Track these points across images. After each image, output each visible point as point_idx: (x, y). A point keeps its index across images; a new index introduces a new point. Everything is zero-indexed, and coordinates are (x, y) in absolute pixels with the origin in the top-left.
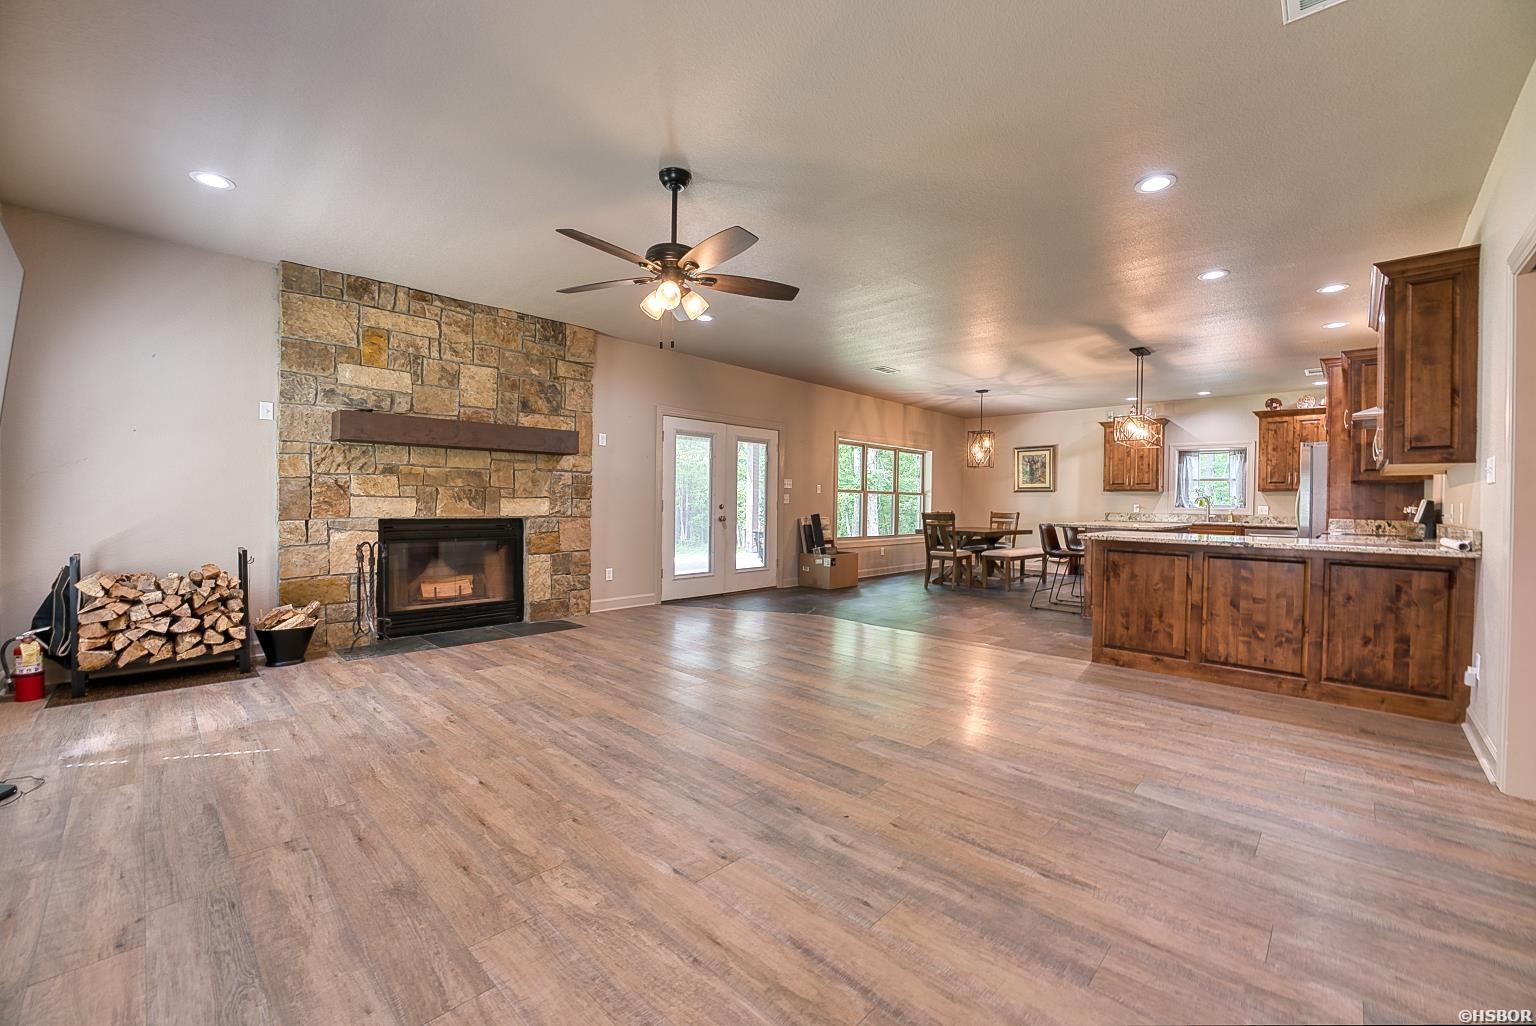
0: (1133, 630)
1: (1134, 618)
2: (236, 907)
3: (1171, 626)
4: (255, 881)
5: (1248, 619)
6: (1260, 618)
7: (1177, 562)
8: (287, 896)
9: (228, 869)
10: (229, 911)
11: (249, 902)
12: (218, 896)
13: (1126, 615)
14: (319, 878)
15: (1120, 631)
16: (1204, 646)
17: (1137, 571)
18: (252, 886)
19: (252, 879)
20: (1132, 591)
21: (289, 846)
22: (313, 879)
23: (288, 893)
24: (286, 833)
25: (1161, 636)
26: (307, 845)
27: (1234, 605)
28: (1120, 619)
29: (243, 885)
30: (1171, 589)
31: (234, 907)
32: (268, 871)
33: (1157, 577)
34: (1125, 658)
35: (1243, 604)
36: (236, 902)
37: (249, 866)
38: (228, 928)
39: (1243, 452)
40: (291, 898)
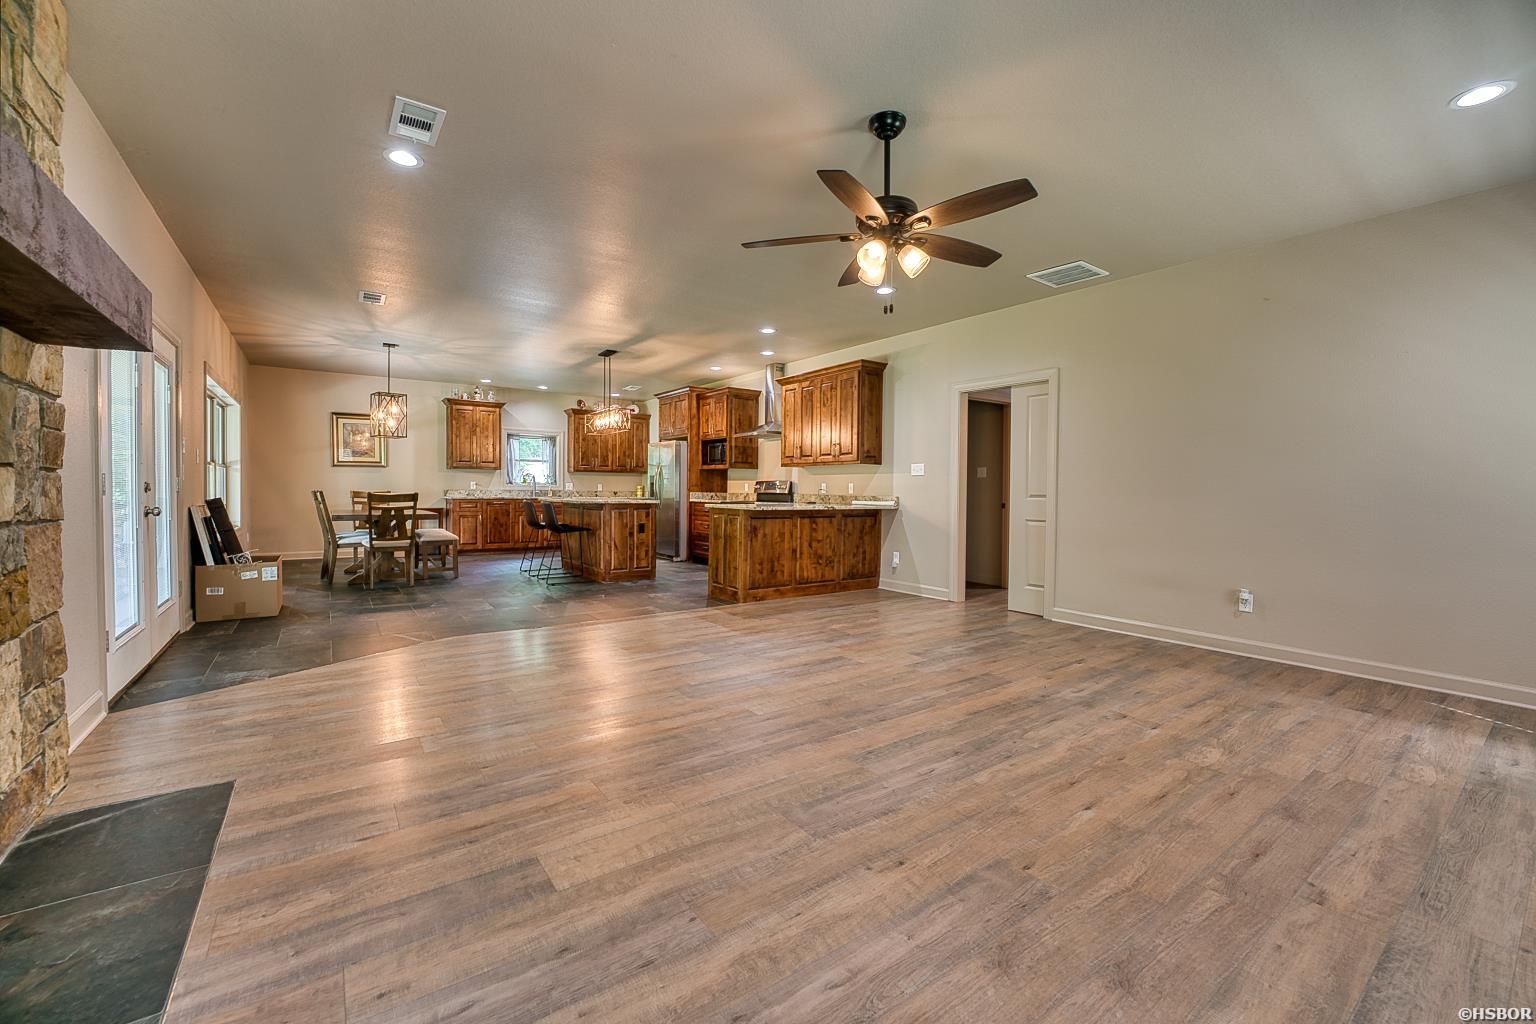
0: (765, 574)
1: (765, 565)
2: (1421, 891)
3: (783, 566)
4: (1386, 897)
5: (816, 553)
6: (820, 552)
7: (786, 523)
8: (1371, 868)
9: (1403, 927)
10: (1430, 894)
11: (1407, 887)
12: (1432, 912)
13: (761, 564)
14: (1331, 859)
15: (758, 576)
16: (798, 574)
17: (767, 532)
18: (1393, 896)
19: (1387, 901)
20: (764, 545)
21: (1321, 899)
22: (1337, 862)
23: (1368, 869)
24: (1308, 913)
25: (779, 573)
26: (1305, 887)
27: (810, 546)
28: (758, 567)
29: (1400, 902)
30: (783, 541)
31: (1422, 894)
32: (1366, 895)
33: (777, 534)
34: (760, 595)
35: (814, 544)
36: (1418, 896)
37: (1380, 913)
38: (1439, 885)
39: (553, 439)
40: (1369, 865)
